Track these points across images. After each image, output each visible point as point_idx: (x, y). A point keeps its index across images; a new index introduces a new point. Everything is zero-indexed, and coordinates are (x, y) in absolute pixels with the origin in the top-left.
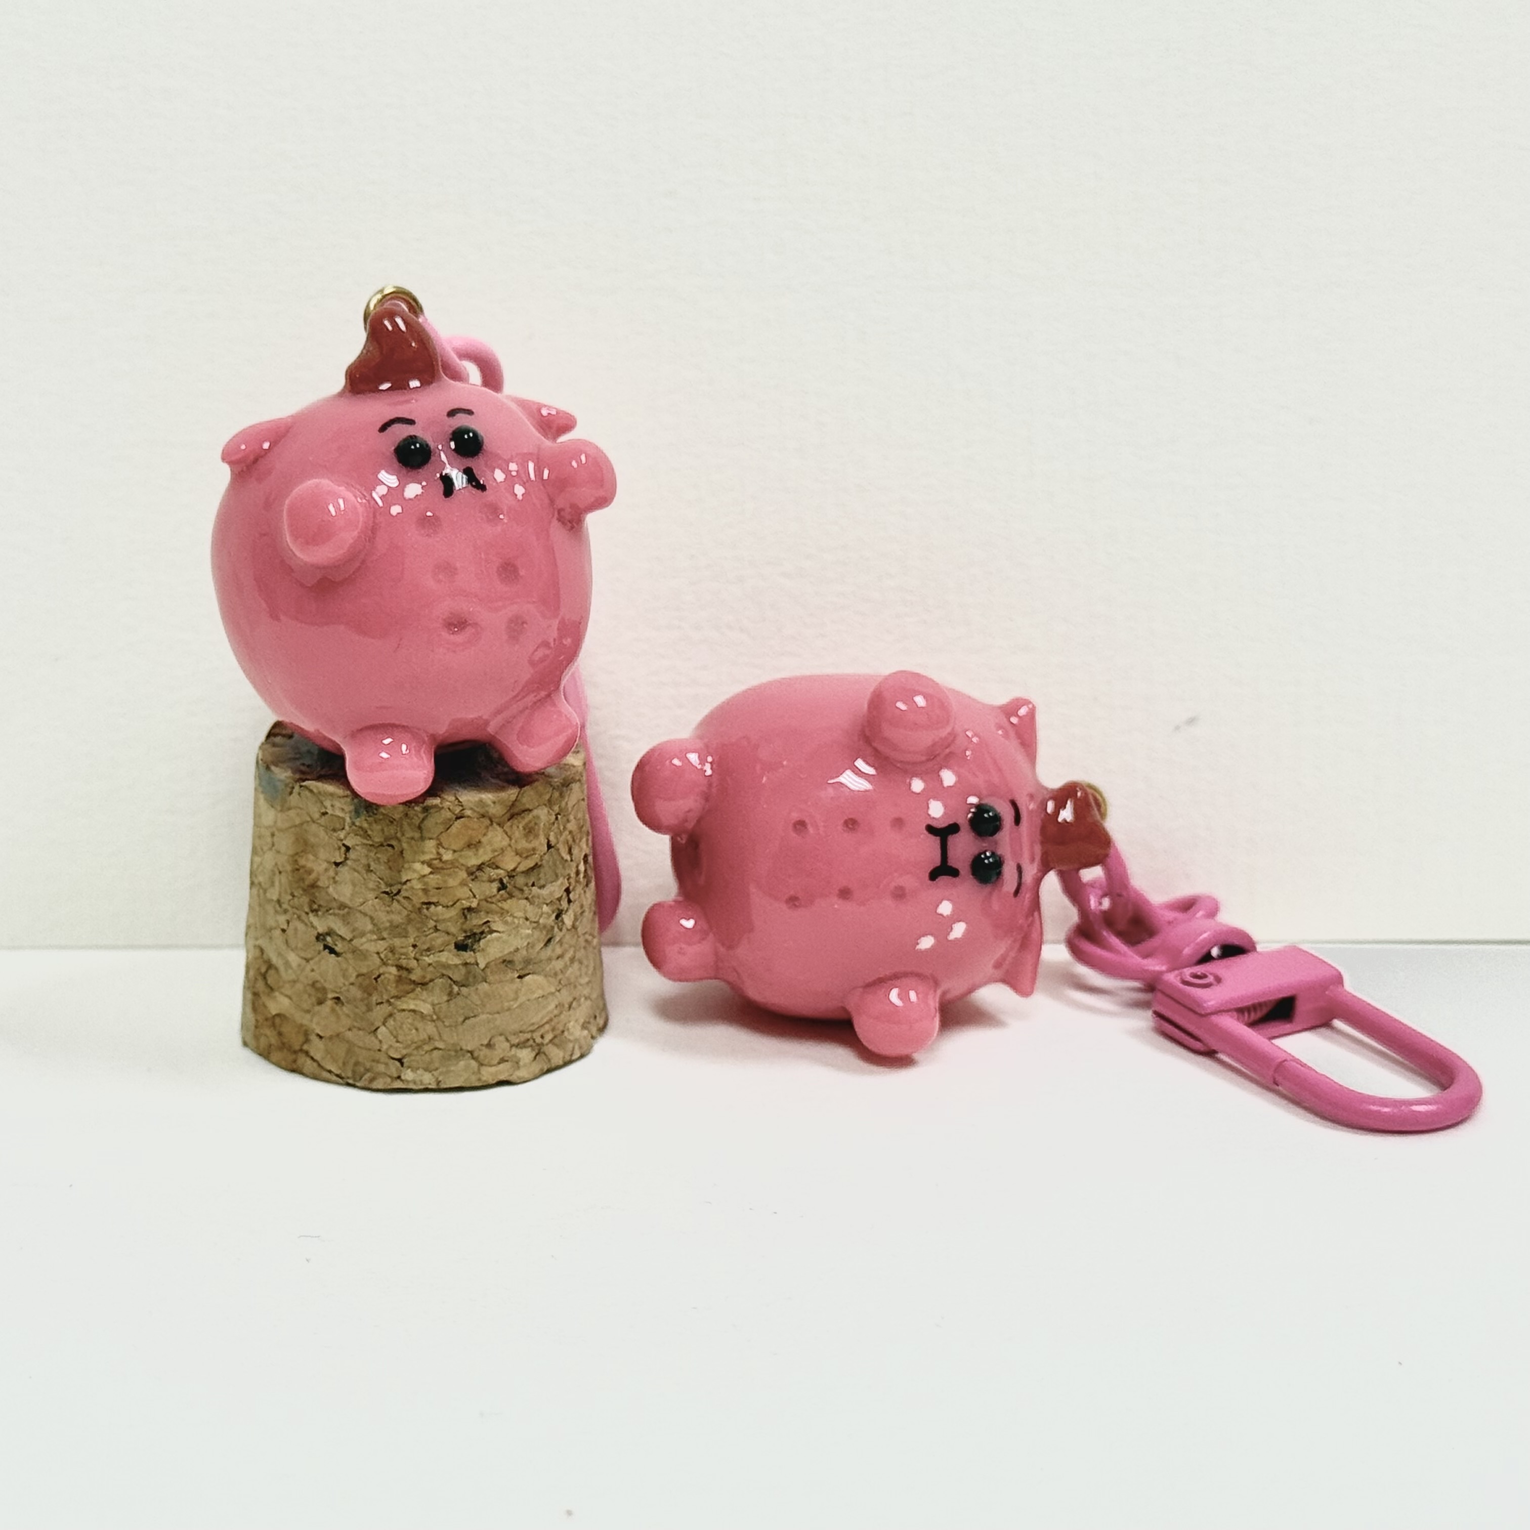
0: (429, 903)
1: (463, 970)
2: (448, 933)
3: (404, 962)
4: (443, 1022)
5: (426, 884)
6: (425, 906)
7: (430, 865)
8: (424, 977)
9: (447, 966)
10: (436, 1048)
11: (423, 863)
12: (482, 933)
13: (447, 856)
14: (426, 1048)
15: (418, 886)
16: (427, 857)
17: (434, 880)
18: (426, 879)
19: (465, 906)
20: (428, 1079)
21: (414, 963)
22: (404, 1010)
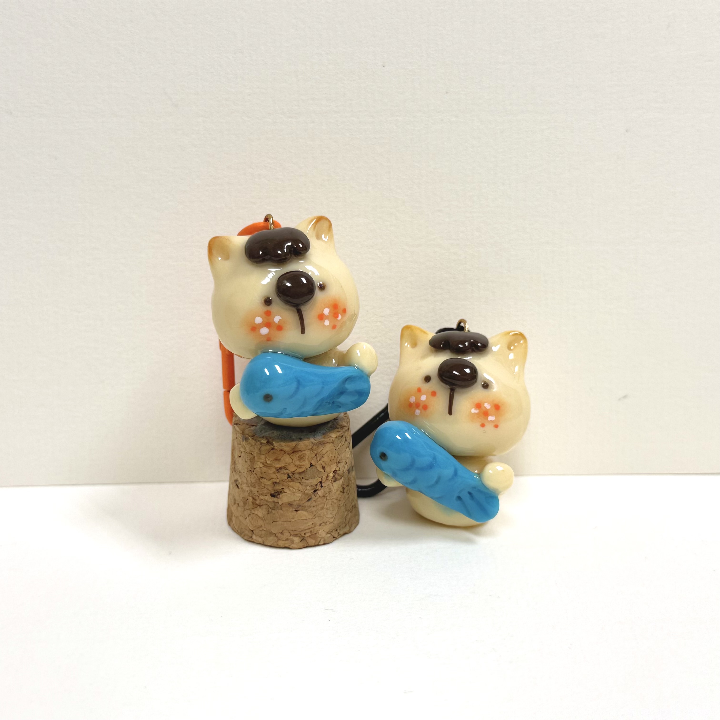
0: (262, 477)
1: (273, 504)
2: (268, 490)
3: (254, 497)
4: (266, 521)
5: (261, 470)
6: (261, 478)
7: (263, 464)
8: (260, 503)
9: (267, 501)
10: (263, 530)
11: (261, 462)
12: (281, 492)
13: (268, 462)
14: (261, 529)
15: (259, 471)
16: (262, 461)
17: (264, 469)
18: (261, 469)
19: (274, 481)
20: (260, 540)
21: (257, 498)
22: (254, 514)
